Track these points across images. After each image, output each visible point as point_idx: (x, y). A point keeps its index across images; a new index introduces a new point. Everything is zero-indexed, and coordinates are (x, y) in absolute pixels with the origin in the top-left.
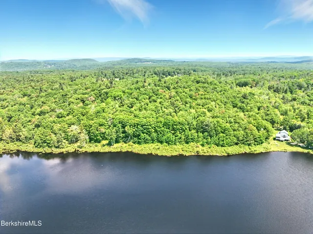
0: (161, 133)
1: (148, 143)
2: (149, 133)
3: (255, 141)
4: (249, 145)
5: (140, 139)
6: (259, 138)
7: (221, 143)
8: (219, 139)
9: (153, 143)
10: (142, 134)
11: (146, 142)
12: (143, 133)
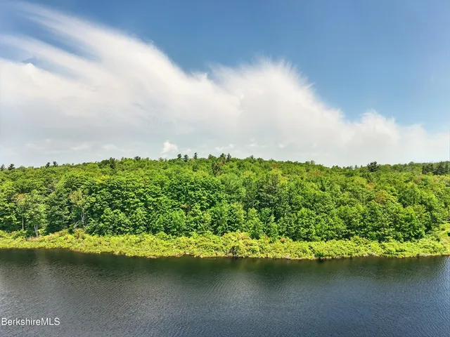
0: (156, 209)
1: (122, 233)
2: (127, 208)
3: (398, 229)
4: (381, 239)
5: (101, 220)
6: (406, 220)
7: (303, 231)
8: (296, 222)
9: (134, 232)
10: (108, 210)
11: (117, 229)
12: (113, 207)
